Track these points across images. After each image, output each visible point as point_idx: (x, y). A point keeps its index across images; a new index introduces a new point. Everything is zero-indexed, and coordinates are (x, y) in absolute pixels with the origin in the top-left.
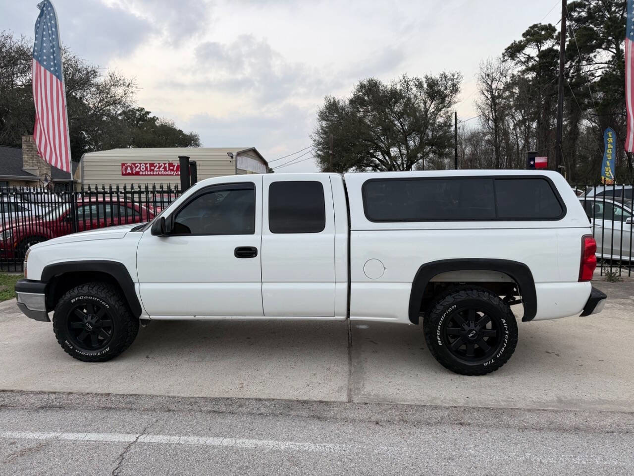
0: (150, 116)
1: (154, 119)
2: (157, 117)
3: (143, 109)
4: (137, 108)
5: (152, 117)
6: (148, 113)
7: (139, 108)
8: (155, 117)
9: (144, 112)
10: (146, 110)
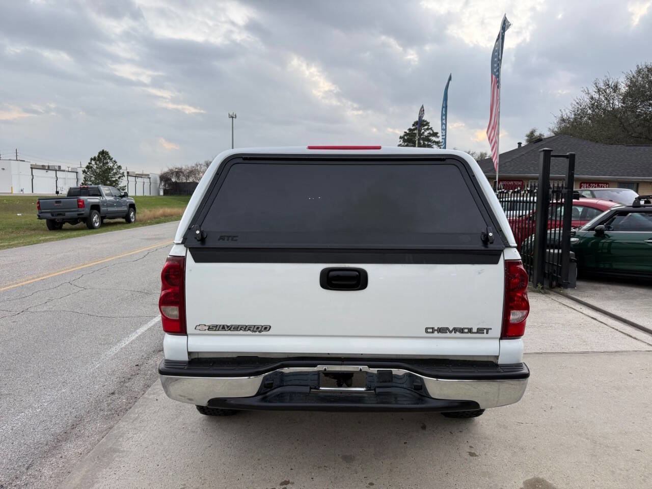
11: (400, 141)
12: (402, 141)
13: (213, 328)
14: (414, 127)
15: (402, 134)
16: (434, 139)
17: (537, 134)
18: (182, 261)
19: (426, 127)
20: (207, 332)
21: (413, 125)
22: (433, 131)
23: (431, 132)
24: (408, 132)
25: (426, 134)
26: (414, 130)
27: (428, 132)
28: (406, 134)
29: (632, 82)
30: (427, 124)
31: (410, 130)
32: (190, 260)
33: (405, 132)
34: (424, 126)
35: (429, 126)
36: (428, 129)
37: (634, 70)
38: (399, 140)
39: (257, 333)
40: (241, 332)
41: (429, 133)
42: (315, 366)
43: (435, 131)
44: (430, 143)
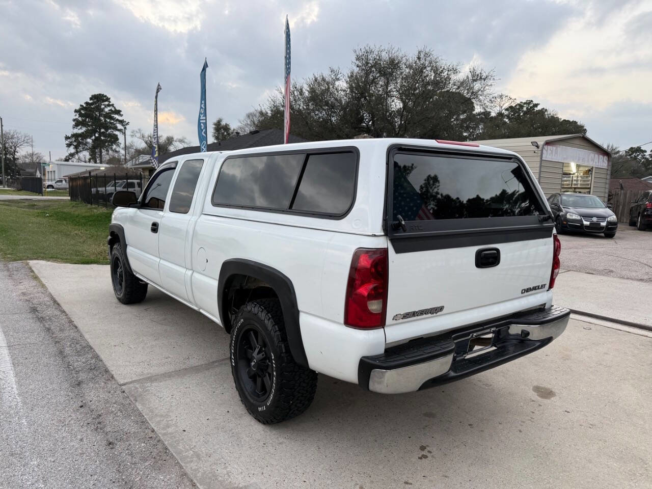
0: (539, 108)
1: (543, 111)
2: (545, 108)
3: (532, 101)
4: (524, 101)
5: (540, 109)
6: (536, 105)
7: (527, 101)
8: (543, 109)
9: (531, 105)
10: (535, 102)
11: (76, 115)
12: (78, 116)
13: (406, 316)
14: (91, 101)
15: (78, 108)
16: (117, 116)
17: (223, 123)
18: (385, 251)
19: (107, 103)
20: (401, 321)
21: (91, 99)
22: (115, 108)
23: (113, 109)
24: (85, 106)
25: (107, 110)
26: (92, 104)
27: (109, 108)
28: (82, 108)
29: (311, 89)
30: (108, 99)
31: (87, 103)
32: (391, 251)
33: (81, 106)
34: (103, 102)
35: (110, 102)
36: (109, 105)
37: (312, 77)
38: (74, 114)
39: (435, 314)
40: (424, 316)
41: (111, 110)
42: (468, 334)
43: (117, 109)
44: (112, 121)
